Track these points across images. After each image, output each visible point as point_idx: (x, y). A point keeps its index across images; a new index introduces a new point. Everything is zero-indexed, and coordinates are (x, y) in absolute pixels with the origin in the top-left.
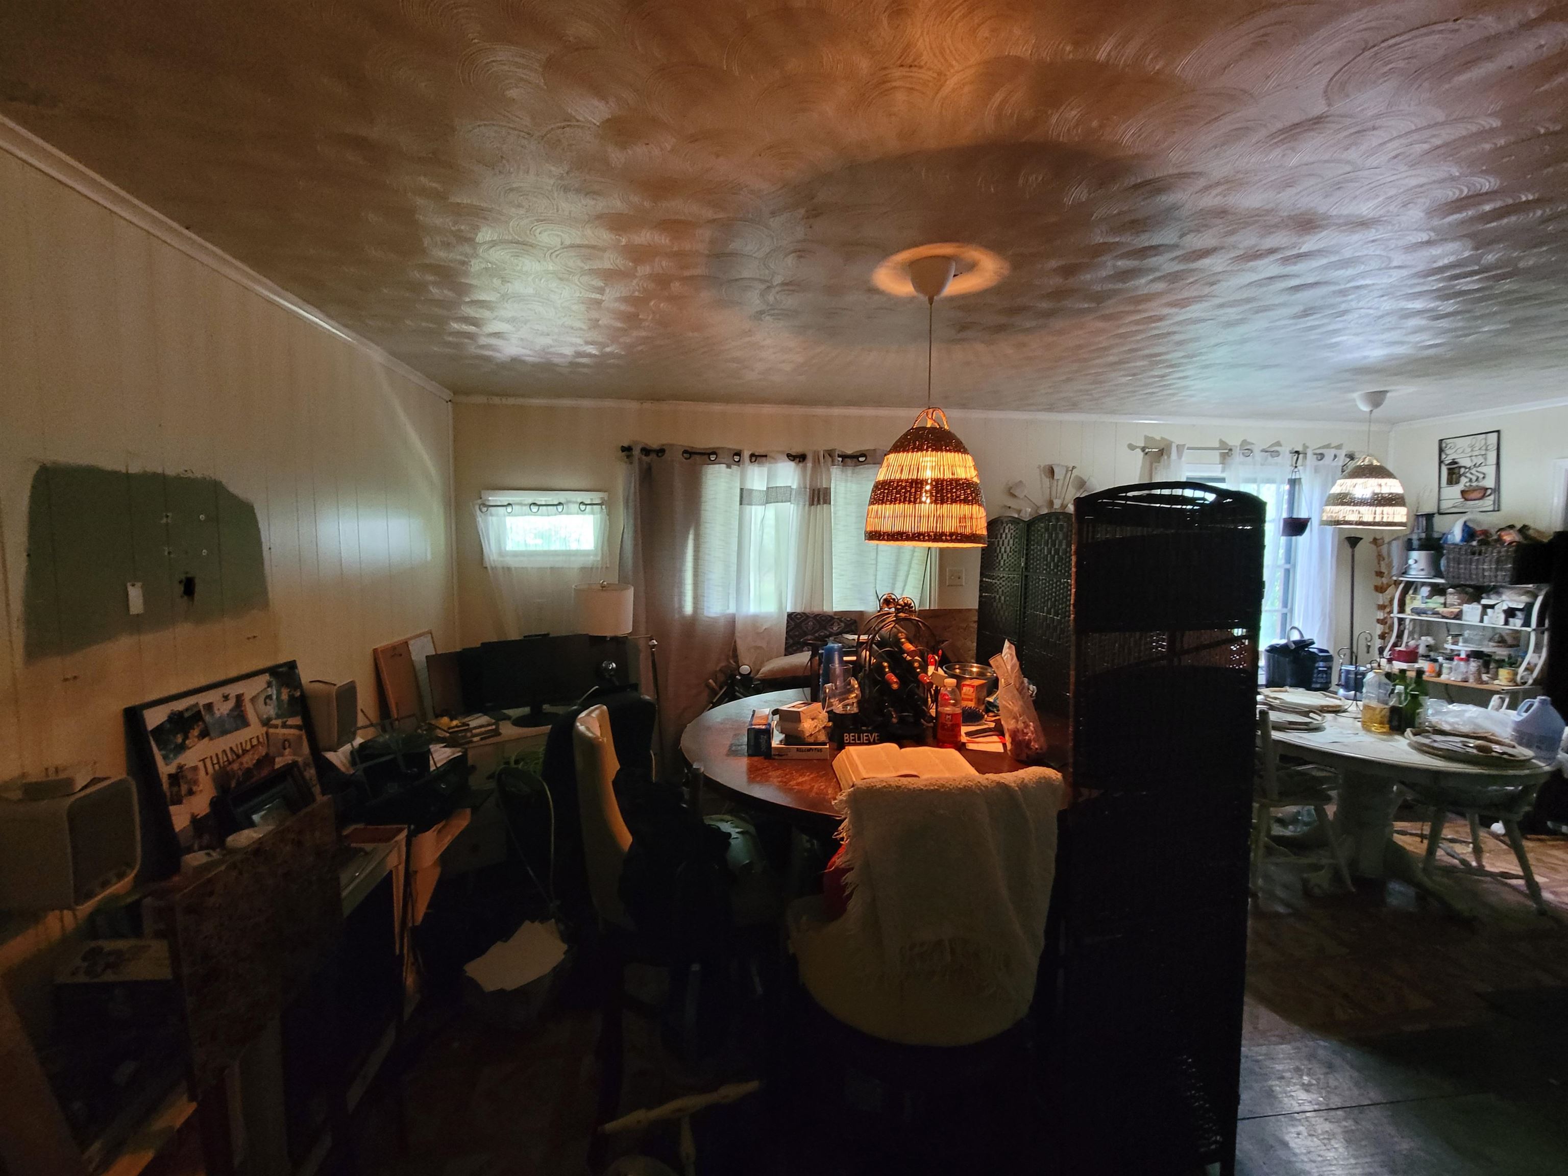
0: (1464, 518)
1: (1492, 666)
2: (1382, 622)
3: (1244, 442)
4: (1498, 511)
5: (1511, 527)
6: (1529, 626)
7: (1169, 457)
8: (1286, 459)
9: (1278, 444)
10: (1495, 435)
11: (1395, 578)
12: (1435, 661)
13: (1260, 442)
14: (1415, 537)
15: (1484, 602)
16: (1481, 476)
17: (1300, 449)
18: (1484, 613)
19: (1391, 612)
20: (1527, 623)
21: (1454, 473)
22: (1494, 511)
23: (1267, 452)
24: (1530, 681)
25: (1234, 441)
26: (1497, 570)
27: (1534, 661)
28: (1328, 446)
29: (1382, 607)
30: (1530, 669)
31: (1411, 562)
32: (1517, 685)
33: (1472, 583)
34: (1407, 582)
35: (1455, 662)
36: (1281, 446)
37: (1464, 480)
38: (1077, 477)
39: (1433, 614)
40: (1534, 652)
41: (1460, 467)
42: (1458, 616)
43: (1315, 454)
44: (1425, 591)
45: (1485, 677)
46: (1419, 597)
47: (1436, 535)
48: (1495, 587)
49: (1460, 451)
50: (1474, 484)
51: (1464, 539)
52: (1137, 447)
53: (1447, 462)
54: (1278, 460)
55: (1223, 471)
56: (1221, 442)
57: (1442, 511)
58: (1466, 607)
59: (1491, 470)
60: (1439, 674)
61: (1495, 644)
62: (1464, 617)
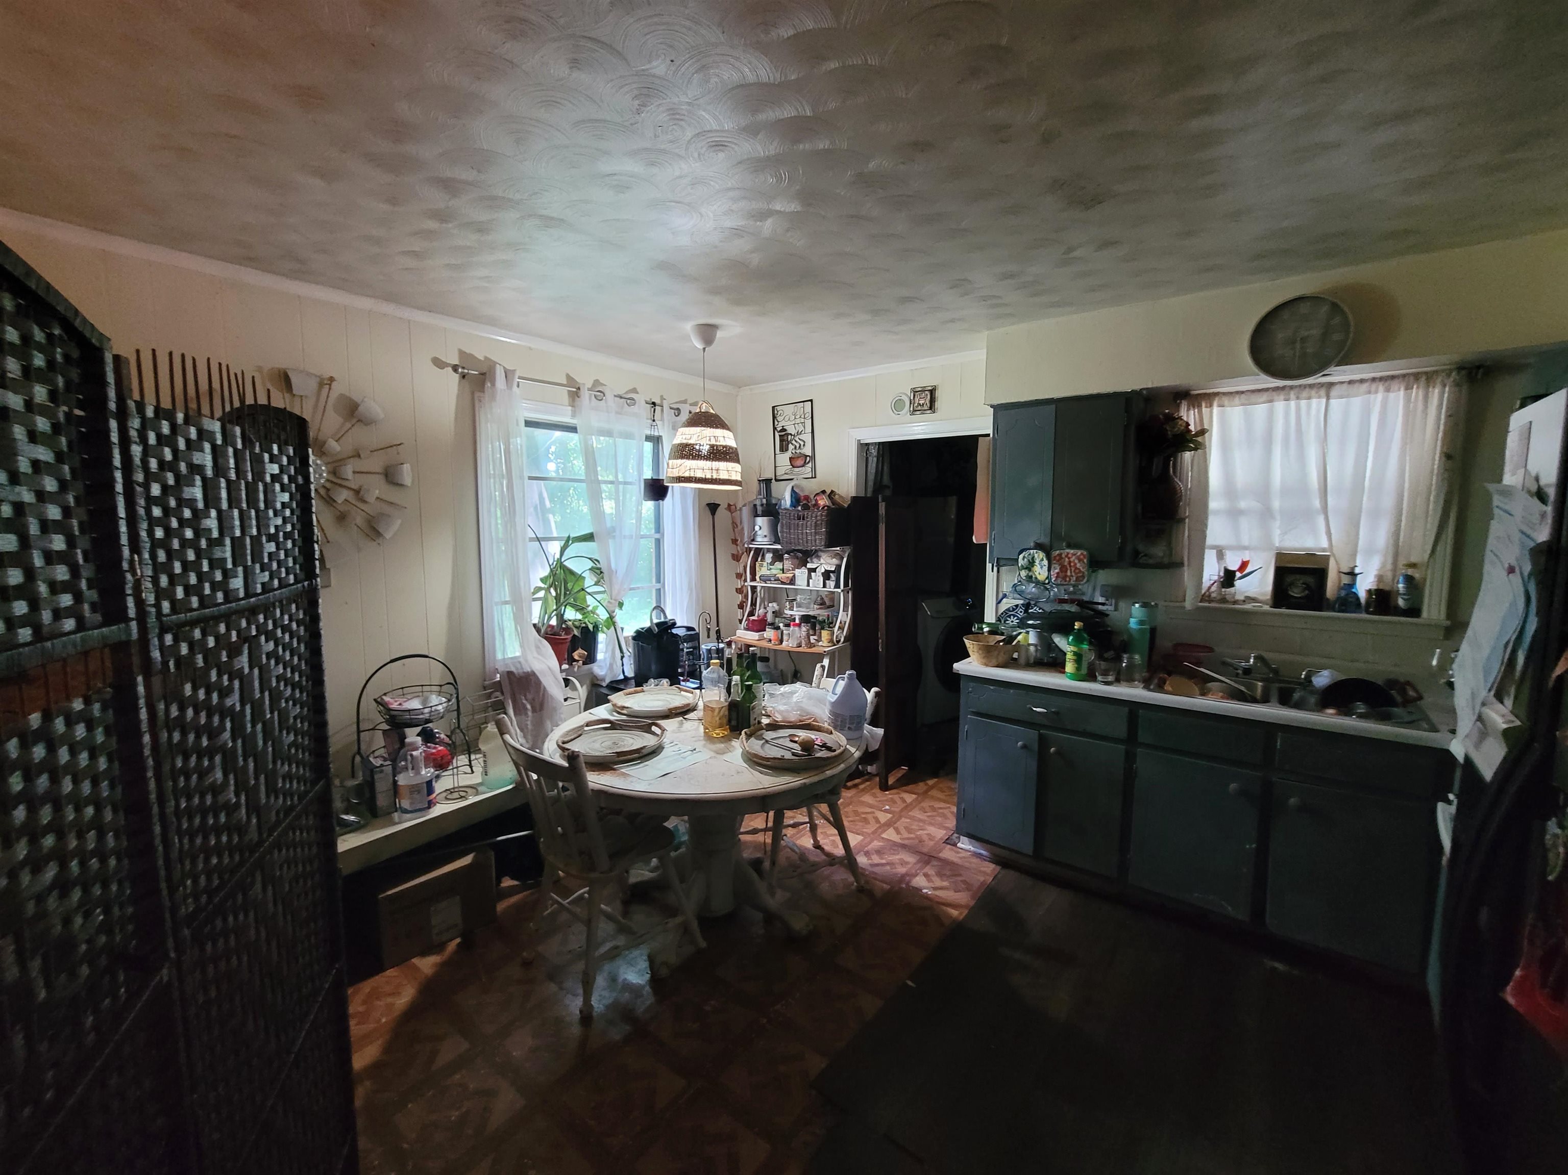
0: (792, 483)
1: (818, 627)
2: (739, 591)
3: (597, 383)
4: (815, 477)
5: (824, 492)
6: (839, 588)
7: (493, 384)
8: (643, 410)
9: (634, 391)
10: (810, 403)
11: (746, 546)
12: (778, 628)
13: (615, 385)
14: (758, 503)
15: (809, 566)
16: (802, 443)
17: (658, 401)
18: (809, 577)
19: (745, 581)
20: (837, 586)
21: (784, 440)
22: (812, 478)
23: (621, 397)
24: (842, 640)
25: (586, 381)
26: (816, 533)
27: (844, 620)
28: (685, 402)
29: (739, 576)
30: (841, 628)
31: (757, 528)
32: (835, 645)
33: (800, 548)
34: (756, 548)
35: (792, 628)
36: (638, 393)
37: (791, 447)
38: (342, 397)
39: (775, 580)
40: (844, 611)
41: (788, 434)
42: (792, 581)
43: (671, 408)
44: (769, 557)
45: (813, 639)
46: (765, 564)
47: (774, 502)
48: (816, 551)
49: (787, 419)
50: (798, 451)
51: (793, 505)
52: (447, 365)
53: (779, 429)
54: (634, 409)
55: (574, 415)
56: (568, 377)
57: (778, 478)
58: (797, 572)
59: (807, 437)
60: (781, 642)
61: (818, 607)
62: (797, 582)
